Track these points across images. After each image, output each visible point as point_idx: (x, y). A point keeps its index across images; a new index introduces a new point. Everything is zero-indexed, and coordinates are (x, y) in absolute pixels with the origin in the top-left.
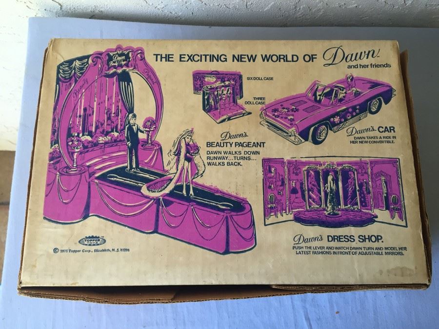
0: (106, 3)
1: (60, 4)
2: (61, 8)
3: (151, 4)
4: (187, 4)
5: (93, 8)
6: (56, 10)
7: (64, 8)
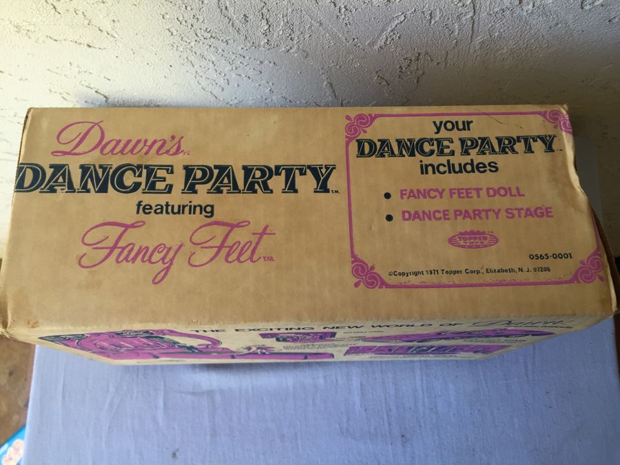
0: (165, 98)
1: (105, 97)
2: (106, 101)
3: (222, 99)
4: (267, 101)
5: (148, 101)
6: (99, 103)
7: (110, 100)
